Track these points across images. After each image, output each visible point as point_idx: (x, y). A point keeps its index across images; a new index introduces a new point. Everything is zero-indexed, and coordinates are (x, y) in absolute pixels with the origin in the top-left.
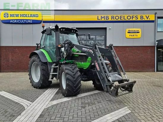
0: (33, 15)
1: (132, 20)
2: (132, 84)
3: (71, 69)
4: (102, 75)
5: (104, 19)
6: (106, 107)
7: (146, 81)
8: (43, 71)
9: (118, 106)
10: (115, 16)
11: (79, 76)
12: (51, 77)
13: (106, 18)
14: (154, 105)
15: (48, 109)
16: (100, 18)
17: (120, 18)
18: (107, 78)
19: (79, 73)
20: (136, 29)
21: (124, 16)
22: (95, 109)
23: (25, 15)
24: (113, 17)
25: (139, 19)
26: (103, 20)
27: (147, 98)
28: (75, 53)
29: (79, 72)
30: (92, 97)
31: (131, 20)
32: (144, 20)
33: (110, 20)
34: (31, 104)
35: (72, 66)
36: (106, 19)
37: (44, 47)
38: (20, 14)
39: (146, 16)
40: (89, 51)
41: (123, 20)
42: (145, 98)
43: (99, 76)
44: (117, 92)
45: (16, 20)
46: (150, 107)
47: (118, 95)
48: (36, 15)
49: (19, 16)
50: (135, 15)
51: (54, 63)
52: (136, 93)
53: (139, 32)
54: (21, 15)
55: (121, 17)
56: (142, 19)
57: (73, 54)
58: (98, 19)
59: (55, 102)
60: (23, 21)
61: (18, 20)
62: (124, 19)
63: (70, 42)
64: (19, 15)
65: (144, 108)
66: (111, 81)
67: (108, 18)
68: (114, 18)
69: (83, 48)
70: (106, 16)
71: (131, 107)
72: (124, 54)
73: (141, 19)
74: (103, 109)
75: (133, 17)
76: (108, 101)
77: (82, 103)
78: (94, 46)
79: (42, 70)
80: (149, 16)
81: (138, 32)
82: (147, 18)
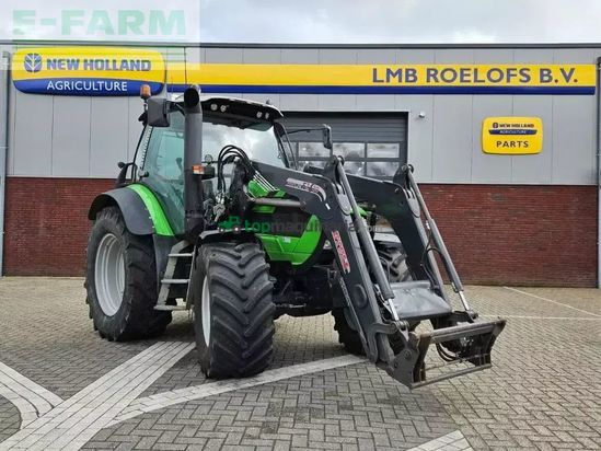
0: (132, 61)
1: (508, 84)
2: (490, 333)
3: (234, 263)
4: (359, 290)
5: (400, 81)
6: (371, 429)
7: (556, 322)
8: (133, 269)
9: (422, 427)
10: (440, 69)
11: (265, 293)
12: (164, 294)
13: (407, 76)
14: (581, 426)
15: (114, 431)
16: (382, 75)
17: (462, 75)
18: (380, 304)
19: (267, 282)
20: (522, 121)
21: (476, 70)
22: (316, 438)
23: (102, 61)
24: (432, 72)
25: (535, 82)
26: (394, 82)
27: (555, 396)
28: (259, 201)
29: (266, 276)
30: (320, 381)
31: (504, 83)
32: (552, 84)
33: (421, 81)
34: (53, 407)
35: (238, 251)
36: (407, 81)
37: (147, 175)
38: (82, 59)
39: (562, 70)
40: (310, 189)
41: (472, 84)
42: (546, 393)
43: (347, 296)
44: (420, 364)
45: (70, 80)
46: (564, 437)
47: (423, 378)
48: (143, 61)
49: (81, 65)
50: (519, 67)
51: (178, 238)
52: (510, 372)
53: (533, 132)
54: (86, 61)
55: (465, 72)
56: (548, 81)
57: (253, 204)
58: (375, 80)
59: (157, 402)
60: (92, 85)
61: (76, 80)
62: (476, 81)
63: (239, 156)
64: (78, 61)
65: (537, 439)
66: (397, 318)
67: (413, 75)
68: (438, 76)
69: (289, 180)
70: (407, 70)
71: (478, 436)
72: (473, 214)
73: (542, 81)
74: (354, 440)
75: (512, 72)
76: (383, 401)
77: (270, 409)
78: (331, 169)
79: (132, 266)
80: (572, 70)
81: (529, 132)
82: (568, 79)
